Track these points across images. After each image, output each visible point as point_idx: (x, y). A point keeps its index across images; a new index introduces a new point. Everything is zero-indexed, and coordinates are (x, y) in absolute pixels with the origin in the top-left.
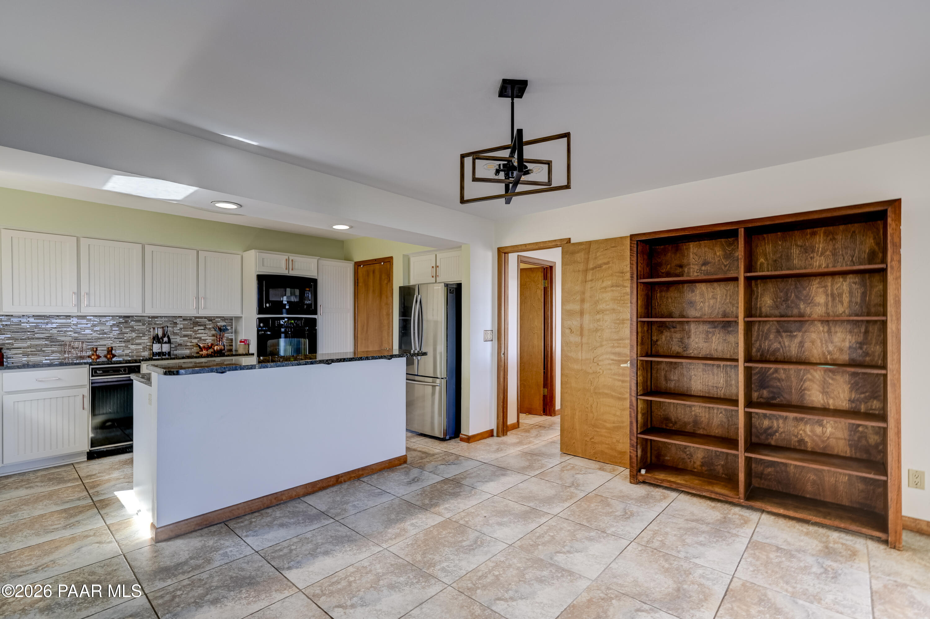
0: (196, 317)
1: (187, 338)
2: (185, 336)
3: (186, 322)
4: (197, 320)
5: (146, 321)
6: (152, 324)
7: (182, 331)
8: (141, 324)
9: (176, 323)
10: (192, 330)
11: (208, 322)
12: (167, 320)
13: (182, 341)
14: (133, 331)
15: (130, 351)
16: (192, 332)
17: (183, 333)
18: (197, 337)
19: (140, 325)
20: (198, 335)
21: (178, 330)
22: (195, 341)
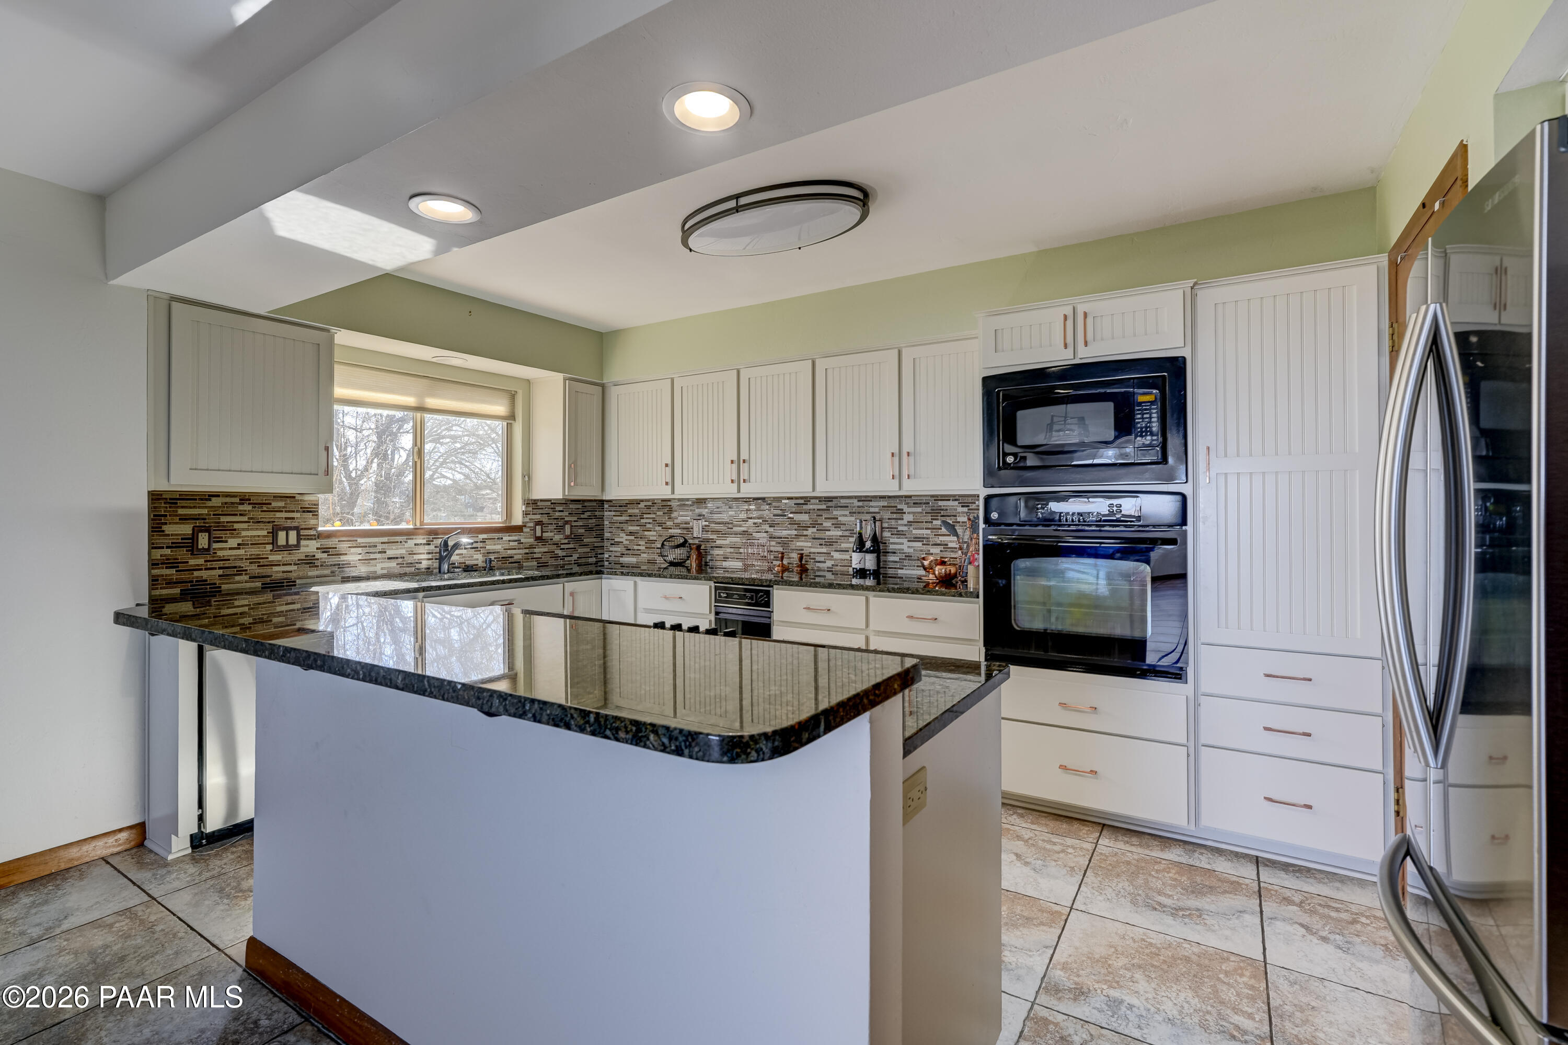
0: (937, 498)
1: (920, 544)
2: (917, 539)
3: (919, 510)
4: (940, 503)
5: (854, 507)
6: (863, 513)
7: (911, 528)
8: (847, 513)
9: (901, 512)
10: (930, 525)
11: (960, 509)
12: (886, 504)
13: (911, 550)
14: (837, 525)
15: (833, 562)
16: (929, 532)
17: (914, 532)
18: (939, 542)
19: (846, 516)
20: (941, 538)
21: (905, 525)
22: (936, 550)
